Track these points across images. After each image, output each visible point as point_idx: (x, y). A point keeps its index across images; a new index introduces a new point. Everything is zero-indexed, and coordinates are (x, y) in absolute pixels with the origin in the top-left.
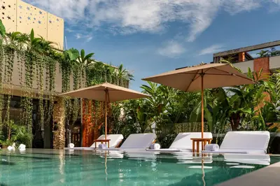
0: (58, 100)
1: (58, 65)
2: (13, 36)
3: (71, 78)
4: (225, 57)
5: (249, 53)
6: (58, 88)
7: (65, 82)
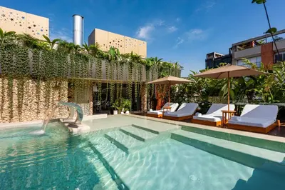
0: (144, 85)
1: (144, 67)
2: (123, 56)
3: (150, 73)
4: (241, 46)
5: (258, 41)
6: (144, 80)
7: (147, 75)
